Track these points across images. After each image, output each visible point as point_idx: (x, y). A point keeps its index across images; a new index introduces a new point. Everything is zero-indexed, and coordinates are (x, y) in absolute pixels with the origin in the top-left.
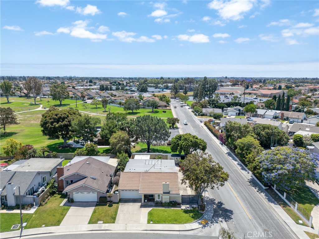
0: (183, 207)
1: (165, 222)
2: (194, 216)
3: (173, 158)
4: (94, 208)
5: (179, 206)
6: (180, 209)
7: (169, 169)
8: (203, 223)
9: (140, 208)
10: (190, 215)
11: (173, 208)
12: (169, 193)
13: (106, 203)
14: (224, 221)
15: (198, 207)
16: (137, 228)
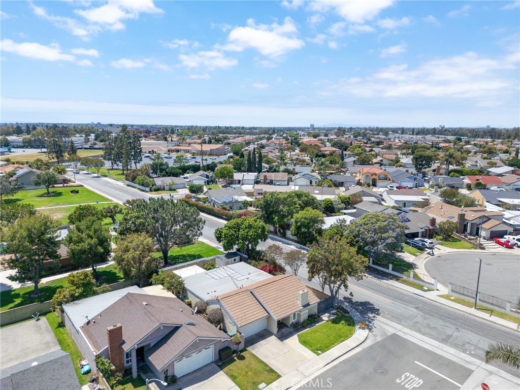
3: (230, 260)
4: (222, 373)
5: (319, 318)
6: (324, 321)
7: (258, 275)
8: (363, 326)
9: (282, 341)
10: (343, 324)
11: (317, 324)
12: (308, 304)
14: (377, 316)
15: (339, 312)
16: (315, 368)
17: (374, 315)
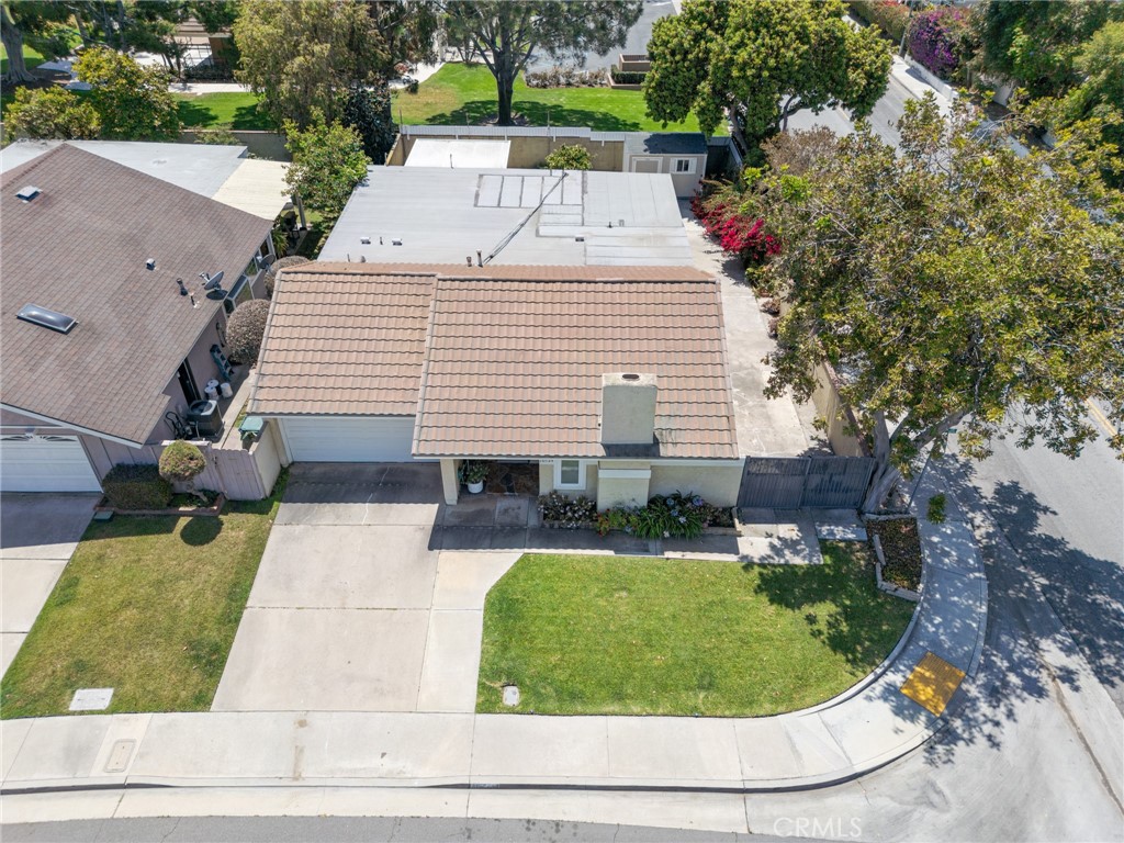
0: (755, 541)
1: (619, 696)
2: (844, 627)
3: (659, 158)
5: (721, 531)
6: (731, 558)
8: (926, 693)
9: (431, 548)
11: (678, 555)
12: (650, 450)
13: (172, 511)
14: (1087, 679)
15: (869, 545)
16: (387, 764)
17: (1076, 662)
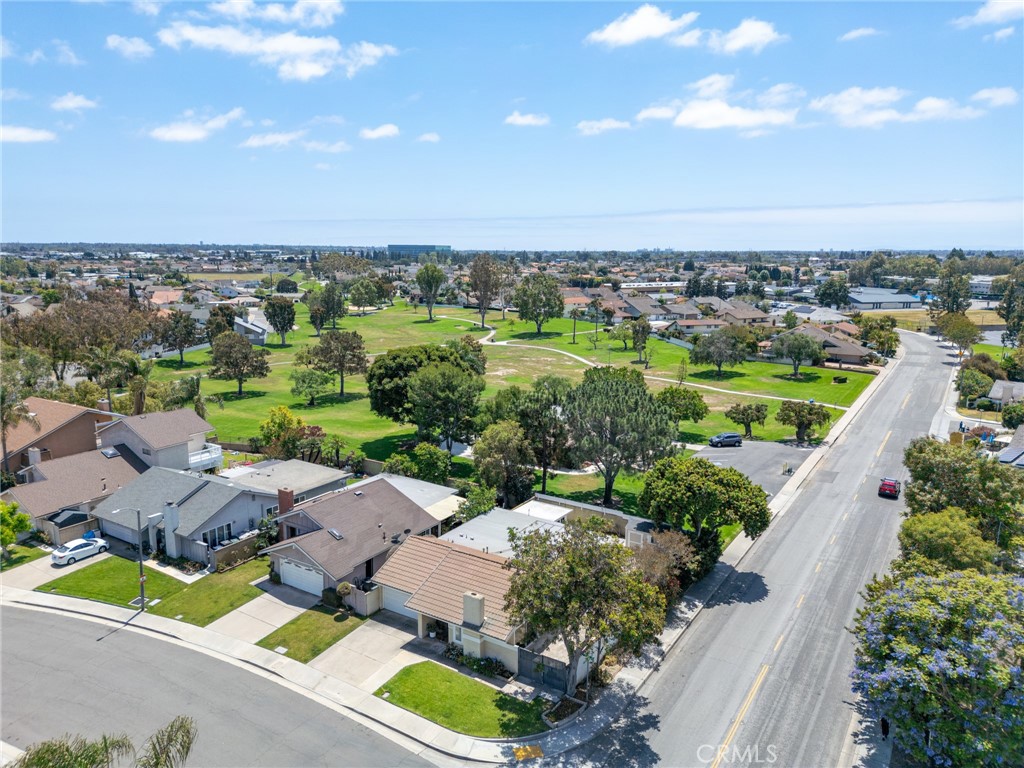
0: (511, 687)
2: (513, 723)
3: (642, 535)
4: (302, 611)
5: (502, 678)
6: (498, 689)
8: (521, 753)
9: (402, 648)
10: (504, 715)
13: (337, 610)
15: (554, 704)
16: (338, 696)
